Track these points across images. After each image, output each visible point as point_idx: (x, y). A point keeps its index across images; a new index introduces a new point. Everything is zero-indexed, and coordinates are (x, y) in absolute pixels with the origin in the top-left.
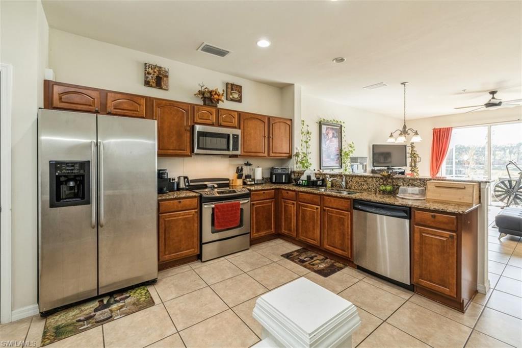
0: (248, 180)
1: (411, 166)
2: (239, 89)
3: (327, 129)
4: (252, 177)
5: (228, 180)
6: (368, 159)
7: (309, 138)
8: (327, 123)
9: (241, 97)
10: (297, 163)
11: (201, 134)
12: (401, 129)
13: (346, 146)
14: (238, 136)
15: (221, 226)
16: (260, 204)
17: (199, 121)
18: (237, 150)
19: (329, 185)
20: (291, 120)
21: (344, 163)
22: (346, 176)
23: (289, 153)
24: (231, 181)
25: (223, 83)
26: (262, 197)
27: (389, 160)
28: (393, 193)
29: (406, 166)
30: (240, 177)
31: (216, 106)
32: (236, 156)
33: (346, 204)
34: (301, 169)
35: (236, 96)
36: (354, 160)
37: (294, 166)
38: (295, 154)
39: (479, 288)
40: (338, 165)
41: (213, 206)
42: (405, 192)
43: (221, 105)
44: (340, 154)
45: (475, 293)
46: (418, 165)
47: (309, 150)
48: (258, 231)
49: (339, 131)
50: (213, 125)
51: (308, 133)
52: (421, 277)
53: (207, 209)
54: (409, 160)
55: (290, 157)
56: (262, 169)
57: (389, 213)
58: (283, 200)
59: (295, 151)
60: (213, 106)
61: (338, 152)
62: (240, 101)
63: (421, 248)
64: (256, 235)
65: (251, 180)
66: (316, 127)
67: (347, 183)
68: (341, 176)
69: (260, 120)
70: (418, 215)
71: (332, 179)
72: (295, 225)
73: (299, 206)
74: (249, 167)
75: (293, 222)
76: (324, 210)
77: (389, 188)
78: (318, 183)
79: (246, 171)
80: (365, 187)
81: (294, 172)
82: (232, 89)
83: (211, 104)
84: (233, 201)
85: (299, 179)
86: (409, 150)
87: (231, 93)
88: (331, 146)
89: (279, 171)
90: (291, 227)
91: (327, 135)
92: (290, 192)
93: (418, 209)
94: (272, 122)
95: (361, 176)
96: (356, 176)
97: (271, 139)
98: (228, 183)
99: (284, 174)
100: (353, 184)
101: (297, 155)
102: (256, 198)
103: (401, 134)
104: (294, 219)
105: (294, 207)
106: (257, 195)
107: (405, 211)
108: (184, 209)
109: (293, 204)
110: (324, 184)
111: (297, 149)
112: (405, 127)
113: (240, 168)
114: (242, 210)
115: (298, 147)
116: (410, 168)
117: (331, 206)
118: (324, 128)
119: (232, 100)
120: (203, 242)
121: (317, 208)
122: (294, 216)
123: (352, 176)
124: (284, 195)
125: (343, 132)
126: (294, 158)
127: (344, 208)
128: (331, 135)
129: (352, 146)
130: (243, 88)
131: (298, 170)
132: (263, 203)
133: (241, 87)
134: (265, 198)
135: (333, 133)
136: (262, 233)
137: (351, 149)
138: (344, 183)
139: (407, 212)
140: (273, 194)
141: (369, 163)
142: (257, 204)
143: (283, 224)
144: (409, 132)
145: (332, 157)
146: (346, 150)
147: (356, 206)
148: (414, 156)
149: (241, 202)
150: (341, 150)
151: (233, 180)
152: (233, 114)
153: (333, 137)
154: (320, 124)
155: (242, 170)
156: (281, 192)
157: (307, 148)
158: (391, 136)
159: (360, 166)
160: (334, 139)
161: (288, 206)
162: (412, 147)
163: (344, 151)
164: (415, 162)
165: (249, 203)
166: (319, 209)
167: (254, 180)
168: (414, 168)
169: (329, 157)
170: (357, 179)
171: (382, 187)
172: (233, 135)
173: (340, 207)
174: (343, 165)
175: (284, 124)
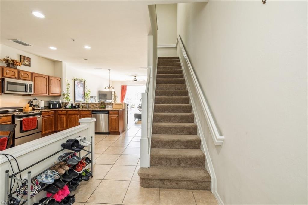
0: (36, 107)
1: (114, 100)
2: (29, 59)
3: (78, 83)
4: (38, 106)
5: (23, 107)
6: (97, 97)
7: (69, 87)
8: (78, 80)
9: (30, 64)
10: (64, 99)
11: (9, 83)
12: (109, 86)
13: (87, 91)
14: (32, 85)
15: (27, 129)
16: (46, 117)
17: (7, 76)
18: (32, 92)
19: (81, 107)
20: (60, 78)
21: (86, 99)
22: (89, 103)
23: (60, 94)
24: (24, 108)
25: (18, 55)
26: (47, 114)
27: (106, 97)
28: (105, 108)
29: (112, 100)
30: (31, 106)
31: (17, 68)
32: (30, 95)
33: (89, 112)
34: (67, 101)
35: (27, 63)
36: (92, 97)
37: (62, 100)
38: (63, 94)
39: (125, 130)
40: (83, 99)
41: (22, 119)
42: (108, 107)
43: (19, 68)
44: (84, 95)
45: (123, 131)
46: (116, 99)
47: (69, 93)
48: (45, 130)
49: (84, 84)
50: (15, 78)
51: (68, 84)
52: (111, 129)
53: (17, 121)
54: (113, 98)
55: (60, 96)
56: (44, 102)
57: (103, 113)
58: (59, 115)
59: (63, 93)
60: (15, 68)
61: (83, 94)
62: (29, 66)
63: (111, 121)
64: (44, 132)
65: (37, 107)
66: (73, 82)
67: (89, 106)
68: (86, 103)
69: (44, 77)
70: (110, 112)
71: (83, 104)
72: (66, 125)
73: (68, 117)
74: (36, 101)
75: (65, 124)
76: (81, 116)
77: (103, 106)
78: (77, 106)
79: (34, 103)
80: (96, 107)
81: (62, 103)
82: (24, 59)
83: (13, 67)
84: (32, 117)
85: (67, 105)
86: (113, 93)
87: (24, 61)
88: (79, 90)
89: (55, 102)
90: (64, 126)
91: (78, 85)
92: (63, 111)
93: (110, 111)
94: (50, 79)
95: (94, 103)
96: (92, 103)
97: (50, 87)
98: (23, 109)
99: (58, 104)
100: (91, 106)
101: (64, 95)
102: (45, 115)
103: (108, 88)
104: (65, 122)
105: (65, 117)
106: (45, 113)
107: (107, 112)
108: (3, 122)
109: (65, 116)
110: (79, 107)
111: (64, 92)
112: (110, 85)
113: (31, 101)
114: (38, 121)
115: (64, 91)
116: (114, 101)
117: (83, 114)
118: (76, 82)
119: (24, 65)
120: (15, 138)
121: (77, 116)
122: (65, 121)
123: (91, 103)
124: (59, 113)
125: (85, 85)
126: (63, 97)
127: (88, 114)
128: (79, 86)
129: (90, 91)
130: (31, 59)
131: (65, 102)
132: (48, 117)
133: (30, 58)
134: (49, 115)
135: (81, 85)
136: (48, 131)
137: (89, 92)
138: (88, 106)
139: (108, 112)
140: (53, 113)
141: (97, 98)
142: (45, 118)
143: (59, 126)
144: (111, 87)
145: (80, 96)
146: (87, 93)
147: (93, 113)
148: (115, 96)
149: (37, 117)
150: (85, 93)
151: (25, 108)
152: (28, 73)
153: (81, 86)
154: (74, 81)
155: (32, 102)
156: (58, 112)
157: (68, 91)
158: (105, 88)
159: (94, 99)
160: (81, 88)
161: (62, 117)
162: (114, 92)
163: (86, 93)
164: (115, 98)
165: (41, 118)
166: (78, 116)
167: (39, 107)
168: (115, 100)
169: (79, 96)
170: (93, 104)
171: (101, 106)
172: (29, 84)
173: (87, 114)
174: (86, 100)
175: (57, 80)
